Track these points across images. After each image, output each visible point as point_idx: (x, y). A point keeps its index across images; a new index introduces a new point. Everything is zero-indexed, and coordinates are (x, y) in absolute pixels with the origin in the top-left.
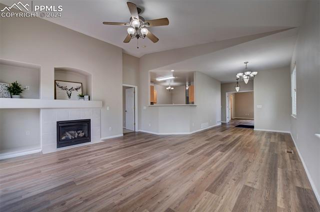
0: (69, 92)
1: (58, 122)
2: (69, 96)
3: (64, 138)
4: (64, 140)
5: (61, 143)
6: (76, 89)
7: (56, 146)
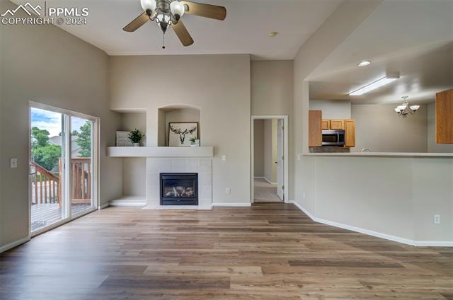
0: (183, 136)
1: (161, 174)
2: (182, 141)
3: (168, 194)
4: (168, 197)
5: (165, 200)
6: (191, 131)
7: (159, 202)
